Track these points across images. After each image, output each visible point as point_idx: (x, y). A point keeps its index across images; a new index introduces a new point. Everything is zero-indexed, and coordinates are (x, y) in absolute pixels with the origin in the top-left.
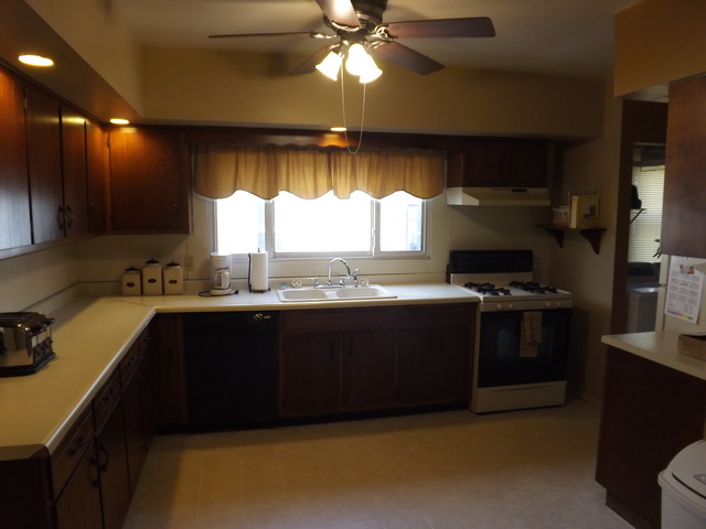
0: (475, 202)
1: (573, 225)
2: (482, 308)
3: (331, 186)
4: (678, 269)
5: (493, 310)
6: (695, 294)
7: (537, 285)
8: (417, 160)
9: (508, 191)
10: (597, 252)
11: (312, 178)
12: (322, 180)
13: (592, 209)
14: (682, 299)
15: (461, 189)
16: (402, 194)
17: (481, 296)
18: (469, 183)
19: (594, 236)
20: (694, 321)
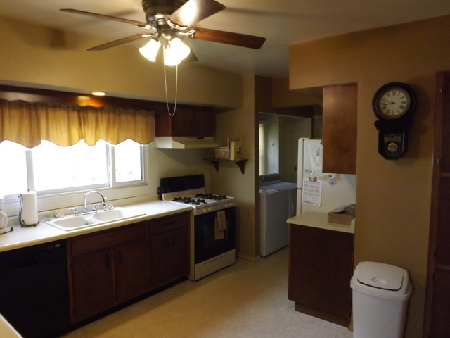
0: (182, 146)
1: (232, 158)
2: (195, 214)
3: (82, 137)
4: (308, 180)
5: (201, 213)
6: (318, 191)
7: (211, 195)
8: (139, 118)
9: (194, 139)
10: (243, 172)
11: (66, 129)
12: (75, 131)
13: (240, 148)
14: (311, 194)
15: (171, 137)
16: (130, 141)
17: (194, 207)
18: (175, 134)
19: (241, 164)
20: (319, 205)
